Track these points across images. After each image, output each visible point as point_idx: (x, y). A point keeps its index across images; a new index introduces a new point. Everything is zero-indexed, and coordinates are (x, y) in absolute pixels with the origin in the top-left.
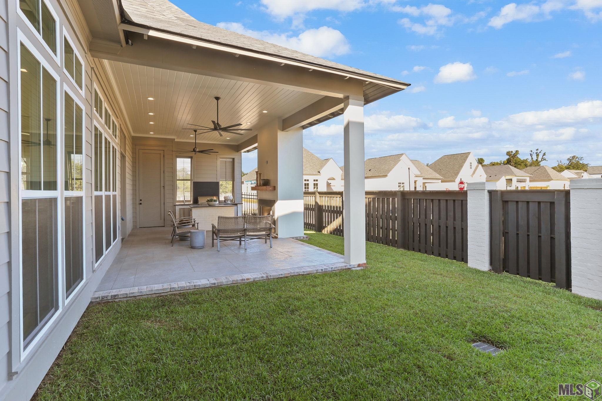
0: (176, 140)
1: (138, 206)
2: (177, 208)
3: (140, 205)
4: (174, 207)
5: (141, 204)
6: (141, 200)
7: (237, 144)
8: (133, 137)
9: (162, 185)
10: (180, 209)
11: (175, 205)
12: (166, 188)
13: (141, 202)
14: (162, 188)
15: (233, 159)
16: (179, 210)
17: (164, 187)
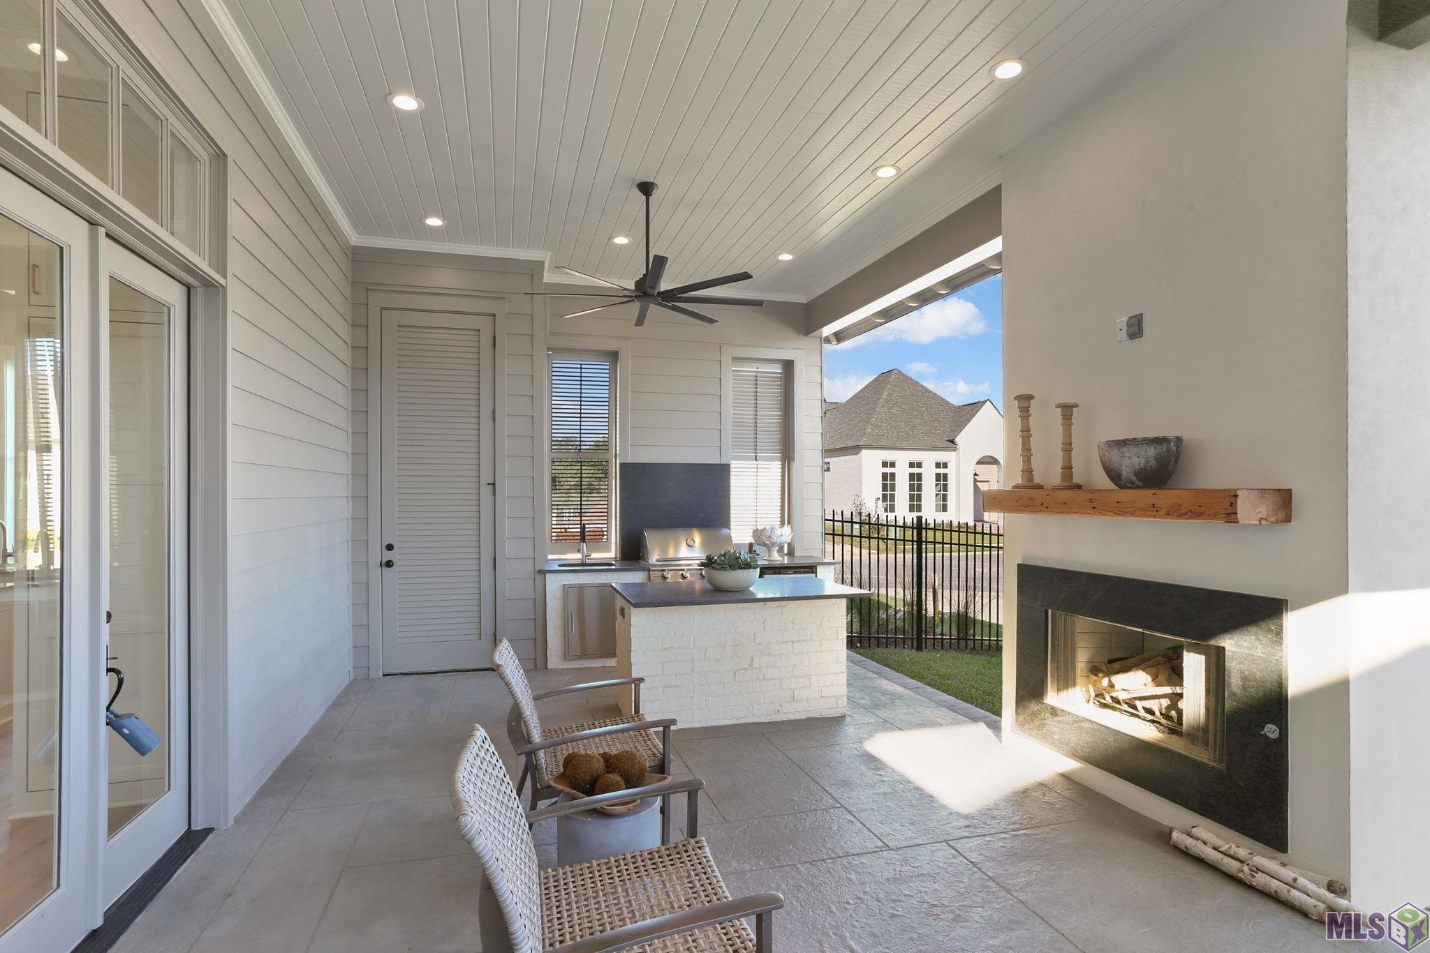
0: (549, 277)
1: (376, 573)
2: (554, 584)
3: (386, 570)
4: (539, 578)
5: (389, 564)
6: (390, 547)
7: (802, 299)
8: (355, 250)
9: (486, 477)
10: (566, 589)
11: (543, 573)
12: (504, 489)
13: (388, 556)
14: (486, 491)
15: (788, 366)
16: (559, 594)
17: (494, 484)
